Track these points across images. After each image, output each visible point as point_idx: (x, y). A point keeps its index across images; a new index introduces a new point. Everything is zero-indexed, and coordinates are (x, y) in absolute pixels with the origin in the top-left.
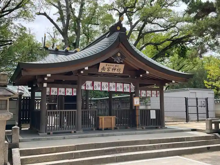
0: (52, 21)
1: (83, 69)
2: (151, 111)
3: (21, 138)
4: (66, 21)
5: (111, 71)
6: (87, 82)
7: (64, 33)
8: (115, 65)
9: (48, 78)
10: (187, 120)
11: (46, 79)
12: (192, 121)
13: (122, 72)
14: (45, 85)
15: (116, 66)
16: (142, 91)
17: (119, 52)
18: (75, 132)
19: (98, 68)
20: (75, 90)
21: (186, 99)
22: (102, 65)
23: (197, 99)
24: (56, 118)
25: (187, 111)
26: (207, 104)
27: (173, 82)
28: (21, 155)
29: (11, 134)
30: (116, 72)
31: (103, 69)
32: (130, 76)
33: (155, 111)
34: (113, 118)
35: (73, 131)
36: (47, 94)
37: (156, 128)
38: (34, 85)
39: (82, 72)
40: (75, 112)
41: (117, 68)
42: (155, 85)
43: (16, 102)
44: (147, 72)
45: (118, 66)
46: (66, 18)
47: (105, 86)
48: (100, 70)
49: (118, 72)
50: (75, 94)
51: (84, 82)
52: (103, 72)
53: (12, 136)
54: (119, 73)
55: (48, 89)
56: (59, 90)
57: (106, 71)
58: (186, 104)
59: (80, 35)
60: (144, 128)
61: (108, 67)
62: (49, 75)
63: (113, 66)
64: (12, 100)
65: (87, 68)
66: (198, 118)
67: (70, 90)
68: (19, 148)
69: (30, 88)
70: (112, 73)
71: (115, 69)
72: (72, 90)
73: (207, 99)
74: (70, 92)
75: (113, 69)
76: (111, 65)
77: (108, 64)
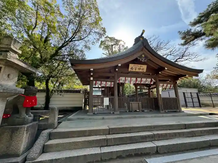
5: (137, 70)
10: (187, 106)
11: (92, 74)
13: (145, 71)
14: (92, 79)
15: (141, 66)
17: (143, 54)
18: (113, 113)
19: (128, 68)
20: (113, 83)
22: (131, 66)
23: (191, 93)
25: (185, 100)
26: (198, 96)
30: (141, 71)
31: (132, 68)
32: (151, 74)
39: (117, 70)
41: (141, 68)
44: (166, 69)
45: (142, 66)
48: (130, 70)
49: (143, 71)
52: (132, 70)
55: (94, 82)
57: (134, 70)
58: (184, 96)
61: (135, 67)
63: (139, 66)
66: (194, 105)
67: (109, 83)
70: (138, 72)
71: (140, 69)
72: (111, 83)
73: (197, 93)
75: (138, 69)
76: (137, 66)
77: (135, 65)
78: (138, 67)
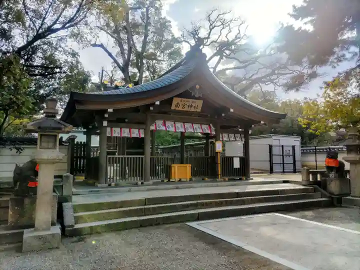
0: (110, 55)
1: (153, 104)
2: (234, 158)
3: (74, 190)
4: (126, 56)
5: (186, 109)
6: (157, 121)
7: (124, 69)
8: (191, 100)
9: (110, 114)
10: (271, 171)
11: (106, 116)
12: (276, 173)
13: (199, 110)
14: (105, 123)
15: (193, 102)
16: (224, 134)
18: (142, 183)
19: (171, 104)
20: (142, 131)
21: (271, 147)
22: (176, 101)
23: (283, 146)
24: (115, 168)
25: (271, 161)
26: (295, 153)
27: (262, 122)
28: (75, 212)
29: (61, 184)
30: (192, 110)
31: (177, 105)
32: (209, 116)
33: (239, 158)
34: (188, 167)
35: (140, 183)
36: (108, 135)
37: (240, 179)
38: (91, 127)
39: (151, 108)
40: (142, 158)
41: (194, 105)
42: (239, 126)
43: (67, 147)
44: (232, 110)
45: (195, 102)
46: (126, 52)
47: (180, 127)
48: (173, 108)
49: (195, 110)
50: (142, 136)
51: (153, 121)
52: (177, 109)
53: (62, 186)
54: (196, 112)
55: (109, 129)
56: (123, 131)
57: (180, 109)
58: (270, 152)
59: (143, 71)
60: (227, 179)
61: (183, 103)
62: (110, 110)
63: (189, 102)
64: (63, 145)
65: (158, 103)
66: (284, 169)
67: (136, 131)
68: (72, 202)
69: (85, 130)
70: (188, 111)
71: (191, 106)
72: (139, 132)
73: (293, 147)
74: (136, 133)
75: (189, 106)
76: (187, 101)
77: (183, 99)
78: (188, 104)
